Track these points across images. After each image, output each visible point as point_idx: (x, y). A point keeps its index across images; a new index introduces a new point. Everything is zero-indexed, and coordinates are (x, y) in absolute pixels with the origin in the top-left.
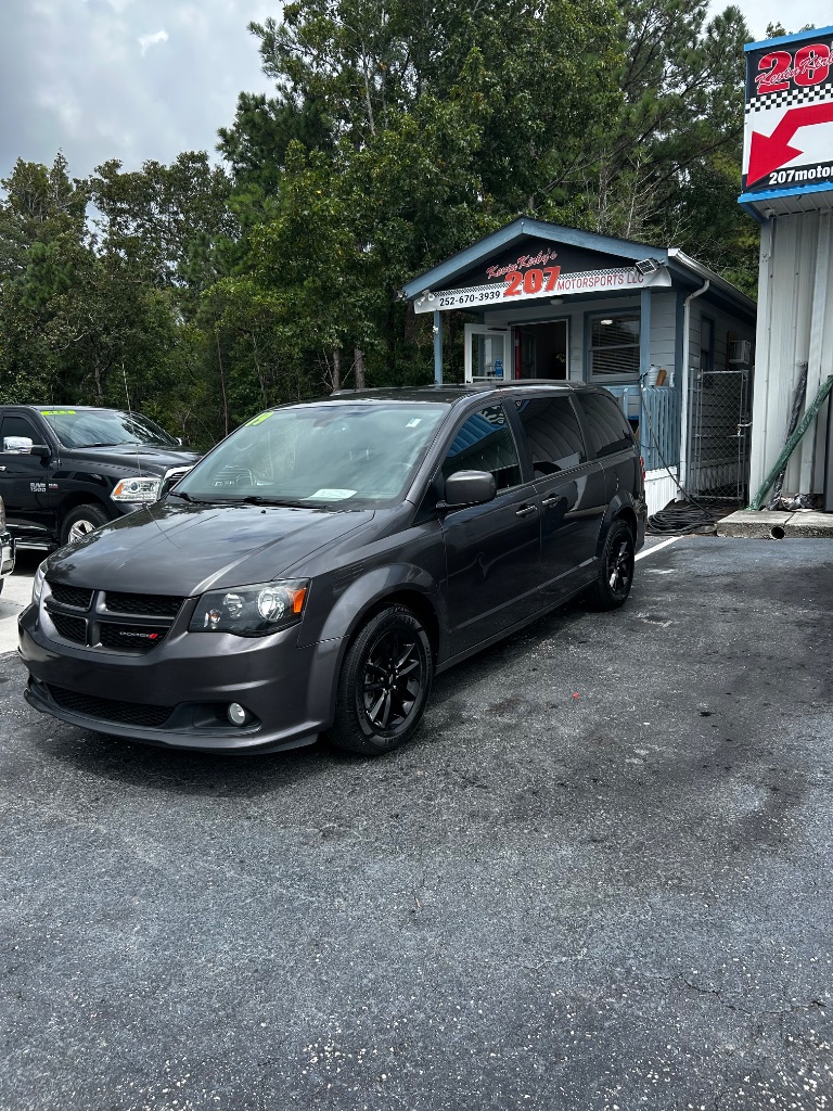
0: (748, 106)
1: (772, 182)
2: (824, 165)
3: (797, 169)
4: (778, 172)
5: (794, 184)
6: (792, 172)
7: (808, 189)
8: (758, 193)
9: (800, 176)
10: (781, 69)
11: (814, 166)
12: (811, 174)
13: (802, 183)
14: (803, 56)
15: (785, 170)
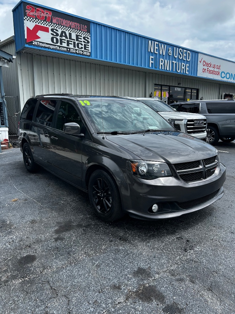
0: (24, 18)
1: (33, 44)
2: (46, 44)
3: (40, 42)
4: (35, 41)
5: (39, 46)
6: (39, 43)
7: (43, 49)
8: (30, 45)
9: (41, 44)
10: (32, 11)
11: (44, 43)
12: (43, 45)
13: (42, 47)
14: (38, 10)
15: (37, 41)
